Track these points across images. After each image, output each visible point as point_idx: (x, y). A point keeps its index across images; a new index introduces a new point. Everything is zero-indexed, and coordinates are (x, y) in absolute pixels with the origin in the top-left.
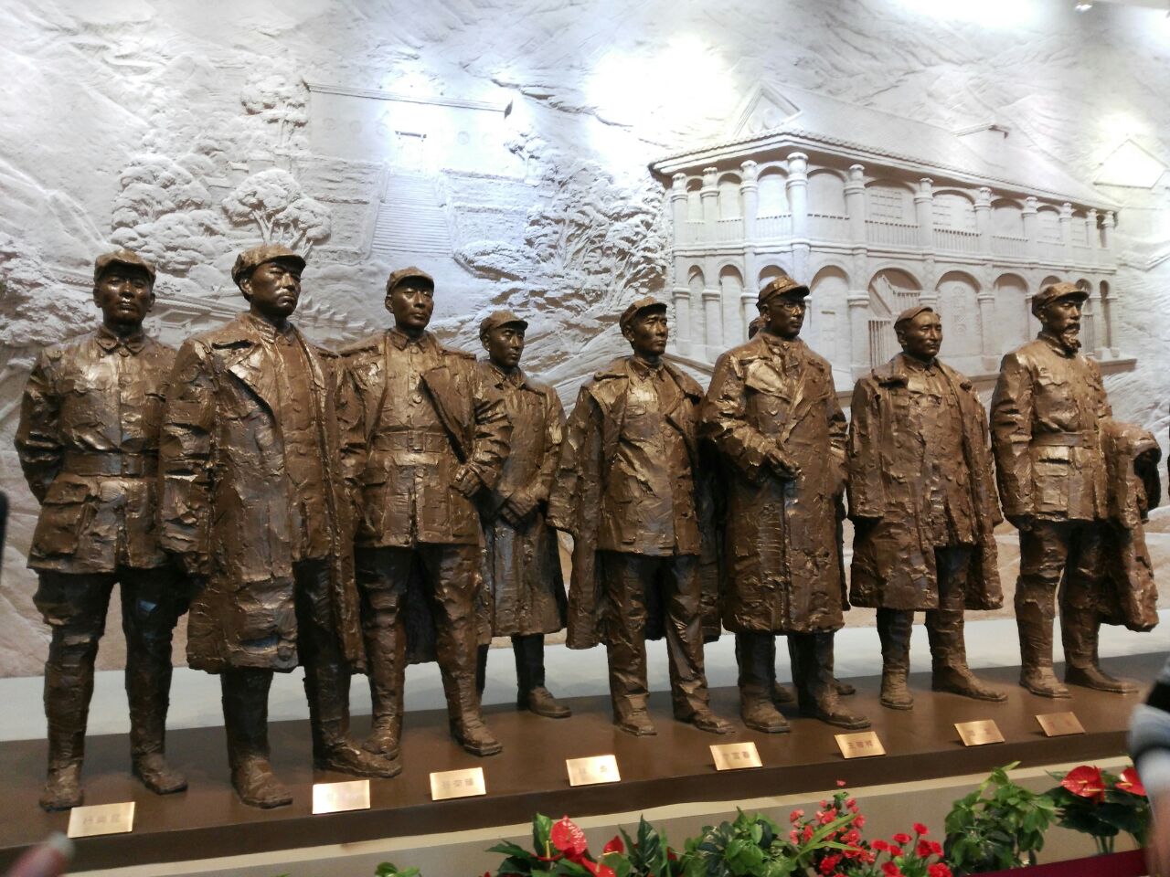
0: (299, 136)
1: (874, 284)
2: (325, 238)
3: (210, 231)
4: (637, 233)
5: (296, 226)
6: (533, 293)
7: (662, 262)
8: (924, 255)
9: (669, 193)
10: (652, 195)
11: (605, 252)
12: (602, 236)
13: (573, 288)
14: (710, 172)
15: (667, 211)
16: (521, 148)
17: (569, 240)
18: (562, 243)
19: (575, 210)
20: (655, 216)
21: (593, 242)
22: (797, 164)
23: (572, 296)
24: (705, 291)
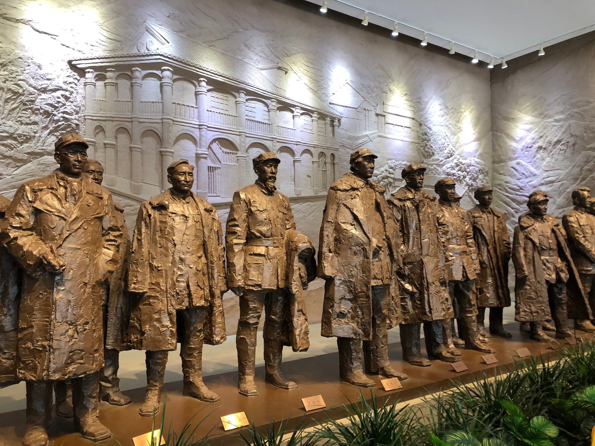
1: (212, 146)
4: (58, 102)
7: (76, 122)
8: (240, 132)
9: (83, 80)
10: (71, 80)
11: (34, 112)
12: (33, 102)
13: (8, 132)
14: (111, 71)
17: (6, 101)
19: (12, 83)
20: (72, 92)
21: (25, 105)
22: (167, 73)
23: (7, 138)
24: (106, 142)
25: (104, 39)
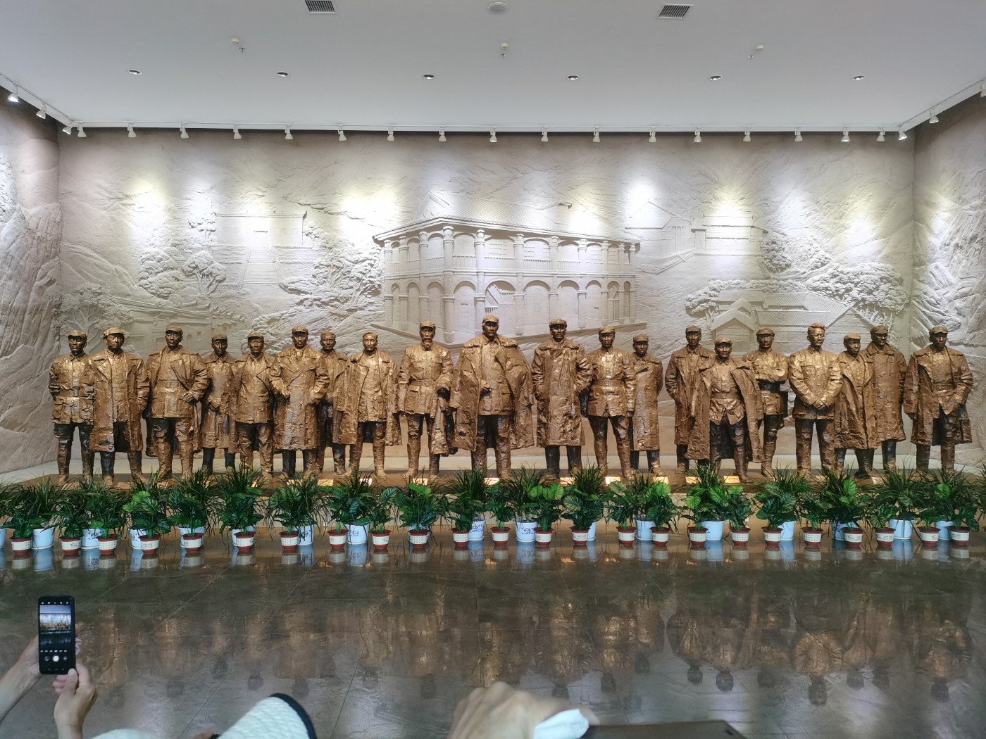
0: (213, 236)
1: (489, 290)
2: (224, 279)
3: (177, 279)
4: (366, 270)
5: (211, 276)
6: (315, 300)
7: (379, 282)
8: (517, 273)
9: (383, 249)
10: (374, 251)
11: (351, 279)
12: (349, 272)
13: (334, 297)
14: (403, 238)
15: (382, 258)
16: (310, 233)
17: (333, 274)
18: (330, 276)
19: (336, 260)
20: (376, 260)
21: (345, 275)
22: (448, 232)
23: (334, 300)
24: (400, 296)
25: (398, 213)
